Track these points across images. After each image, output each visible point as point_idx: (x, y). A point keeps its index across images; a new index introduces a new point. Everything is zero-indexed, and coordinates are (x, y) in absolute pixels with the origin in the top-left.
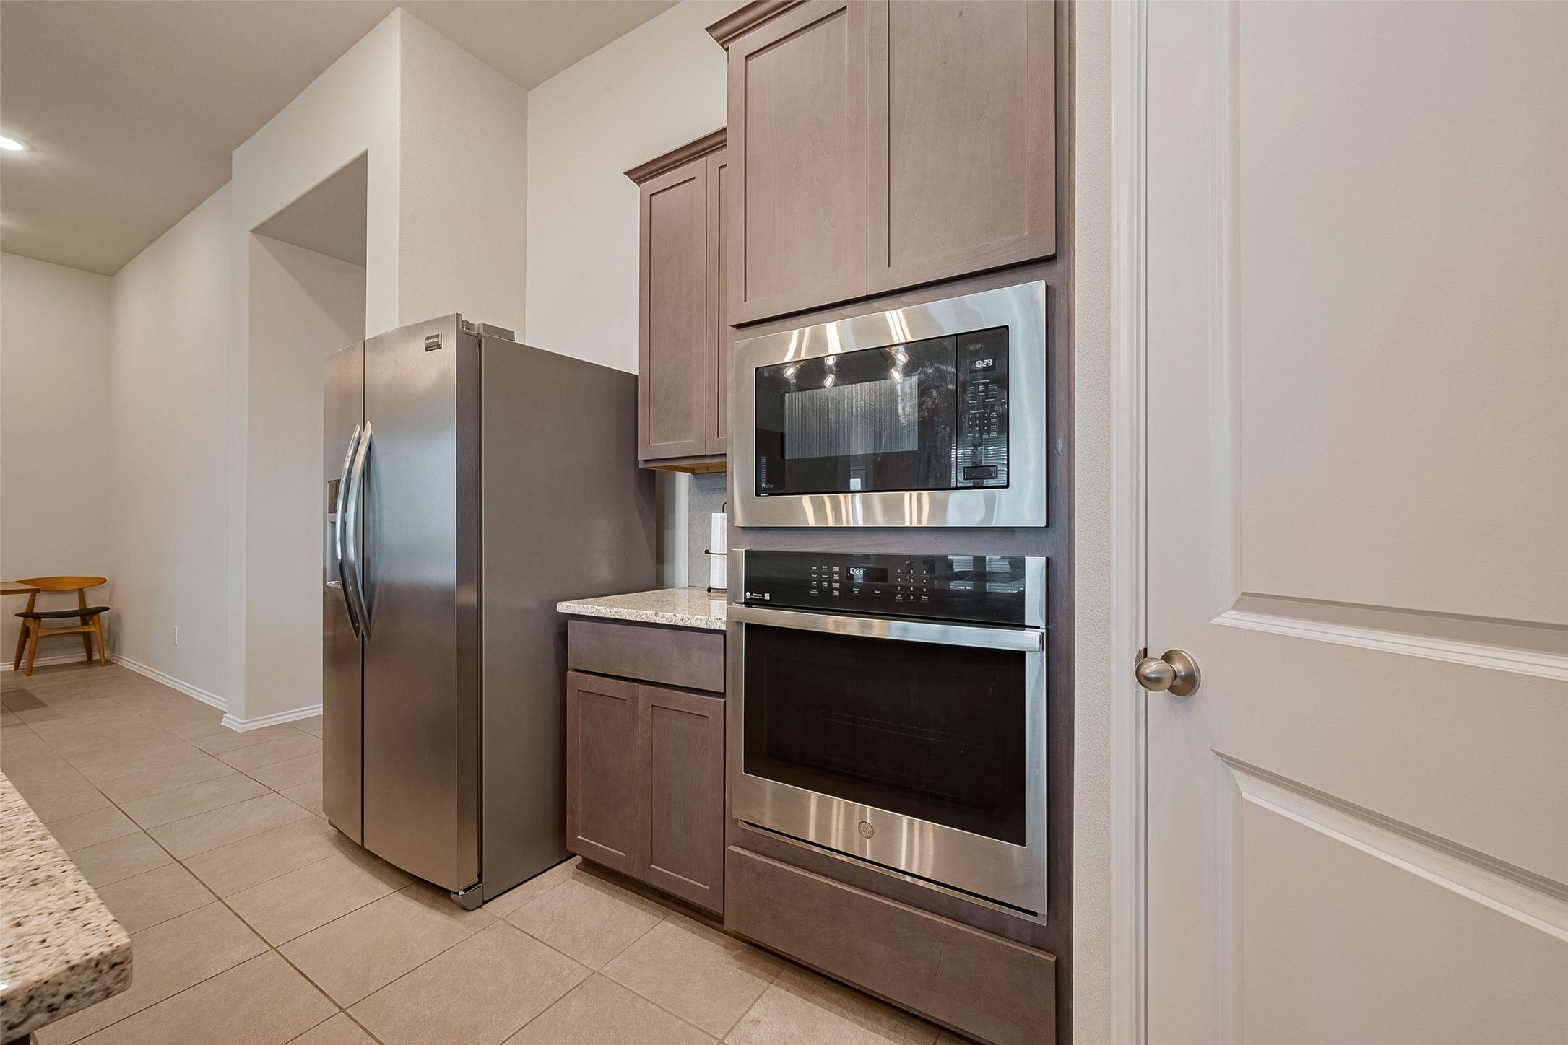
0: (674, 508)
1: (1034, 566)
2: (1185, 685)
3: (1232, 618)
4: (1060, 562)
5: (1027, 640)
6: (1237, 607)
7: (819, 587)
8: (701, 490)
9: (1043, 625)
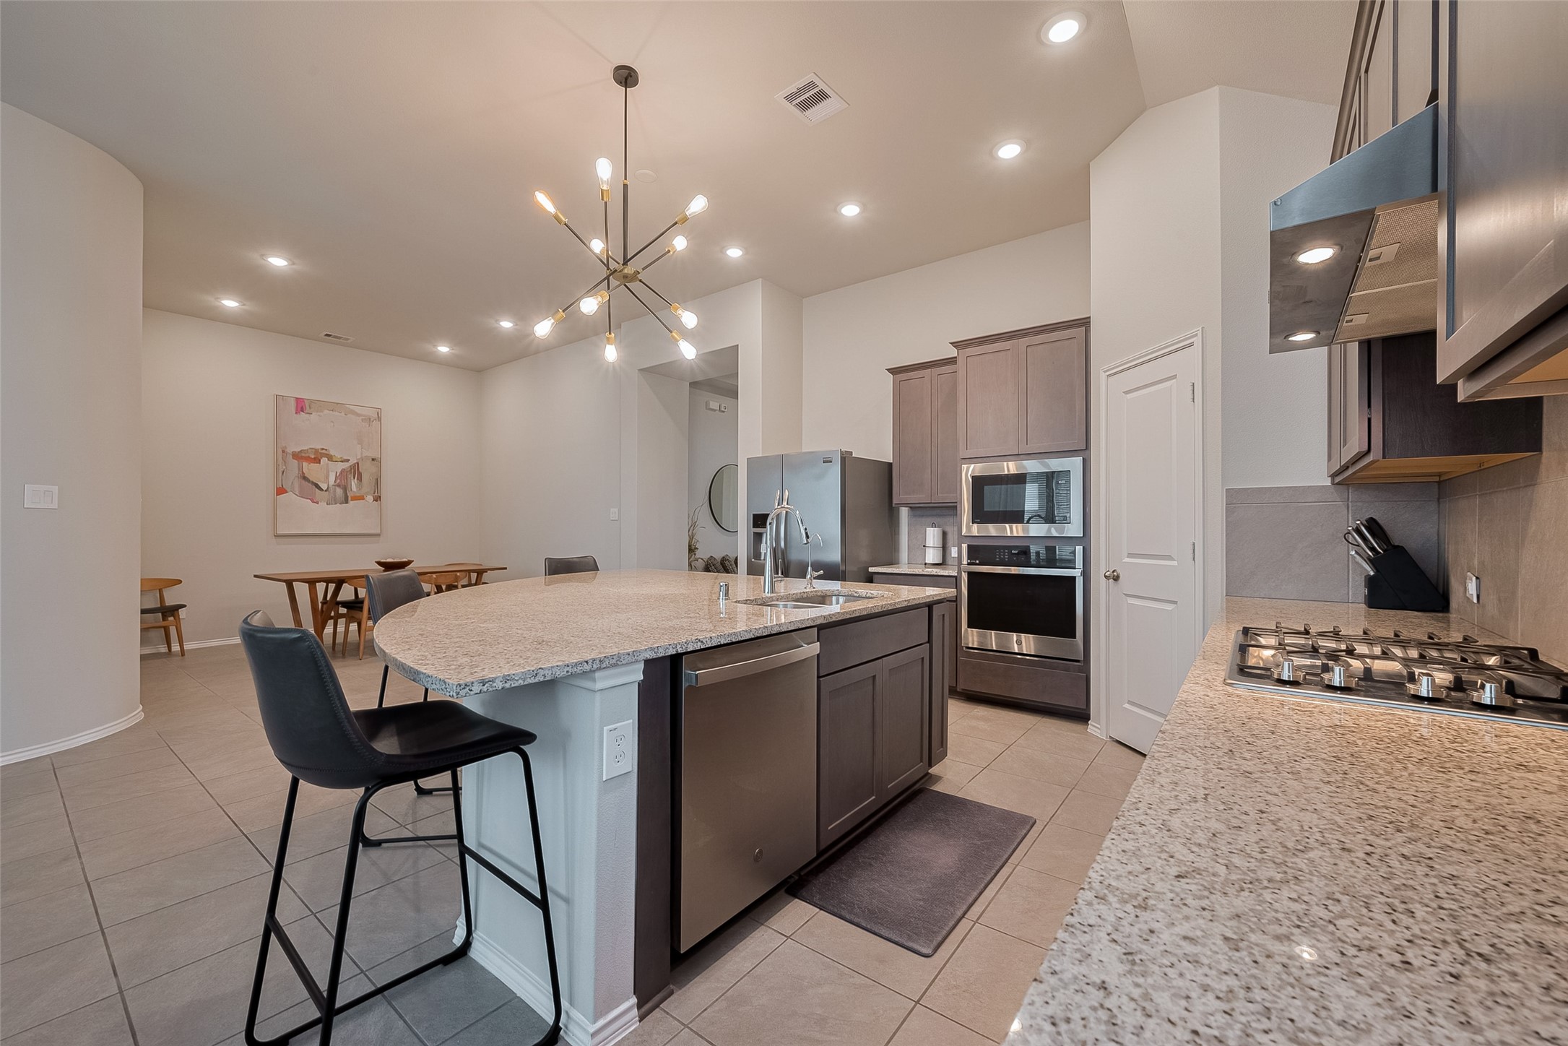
0: (899, 523)
1: (1079, 549)
2: (1116, 578)
3: (1127, 560)
4: (1088, 548)
5: (1077, 573)
6: (1128, 557)
7: (1000, 557)
8: (915, 516)
9: (1082, 567)
